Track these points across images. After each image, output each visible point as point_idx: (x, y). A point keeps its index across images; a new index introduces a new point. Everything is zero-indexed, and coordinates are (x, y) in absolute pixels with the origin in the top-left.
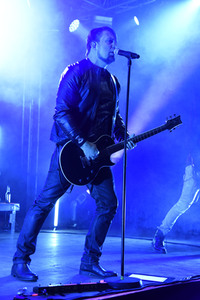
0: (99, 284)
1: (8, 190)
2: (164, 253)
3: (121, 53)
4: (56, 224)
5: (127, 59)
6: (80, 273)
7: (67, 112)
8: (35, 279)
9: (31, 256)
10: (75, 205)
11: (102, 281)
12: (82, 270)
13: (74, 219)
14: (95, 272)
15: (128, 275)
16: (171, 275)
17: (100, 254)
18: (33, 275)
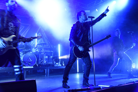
0: (88, 88)
1: (63, 62)
2: (111, 78)
3: (89, 17)
4: (78, 71)
5: (91, 19)
6: (83, 85)
7: (73, 38)
8: (69, 87)
9: (67, 81)
10: (83, 65)
11: (89, 88)
12: (83, 84)
13: (83, 70)
14: (87, 85)
15: (97, 85)
16: (111, 85)
17: (88, 79)
18: (68, 86)
